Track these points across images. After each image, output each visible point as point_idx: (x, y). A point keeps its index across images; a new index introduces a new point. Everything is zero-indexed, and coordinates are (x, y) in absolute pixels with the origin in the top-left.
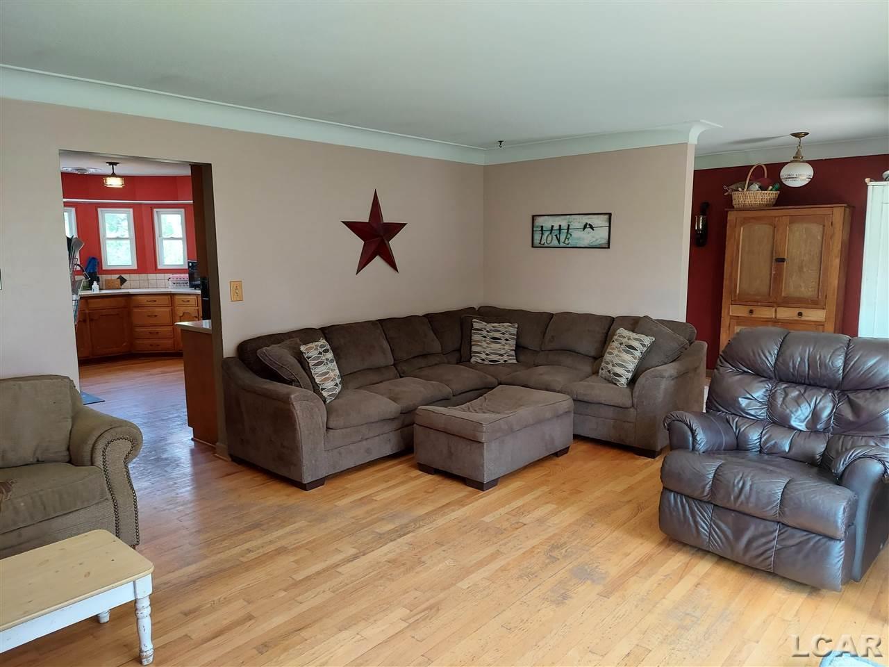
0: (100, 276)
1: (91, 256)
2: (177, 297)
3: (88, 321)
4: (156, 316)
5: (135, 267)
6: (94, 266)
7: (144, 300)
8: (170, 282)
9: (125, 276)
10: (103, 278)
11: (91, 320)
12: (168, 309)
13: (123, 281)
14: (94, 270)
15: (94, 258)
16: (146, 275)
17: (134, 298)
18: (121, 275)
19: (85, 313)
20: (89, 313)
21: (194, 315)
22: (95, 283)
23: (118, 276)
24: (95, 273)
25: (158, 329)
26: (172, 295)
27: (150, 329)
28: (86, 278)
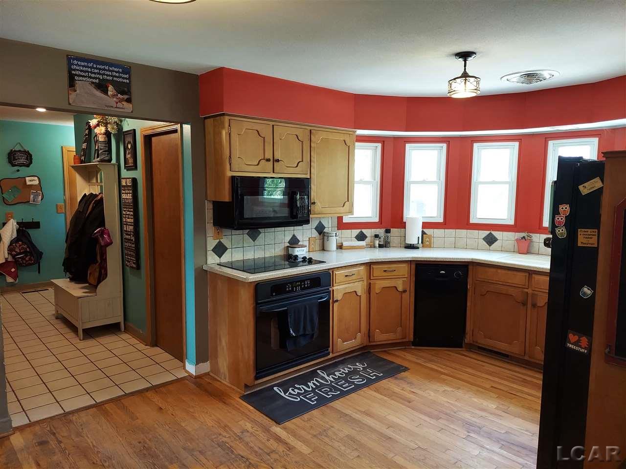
3: (529, 306)
11: (533, 305)
19: (527, 293)
20: (532, 293)
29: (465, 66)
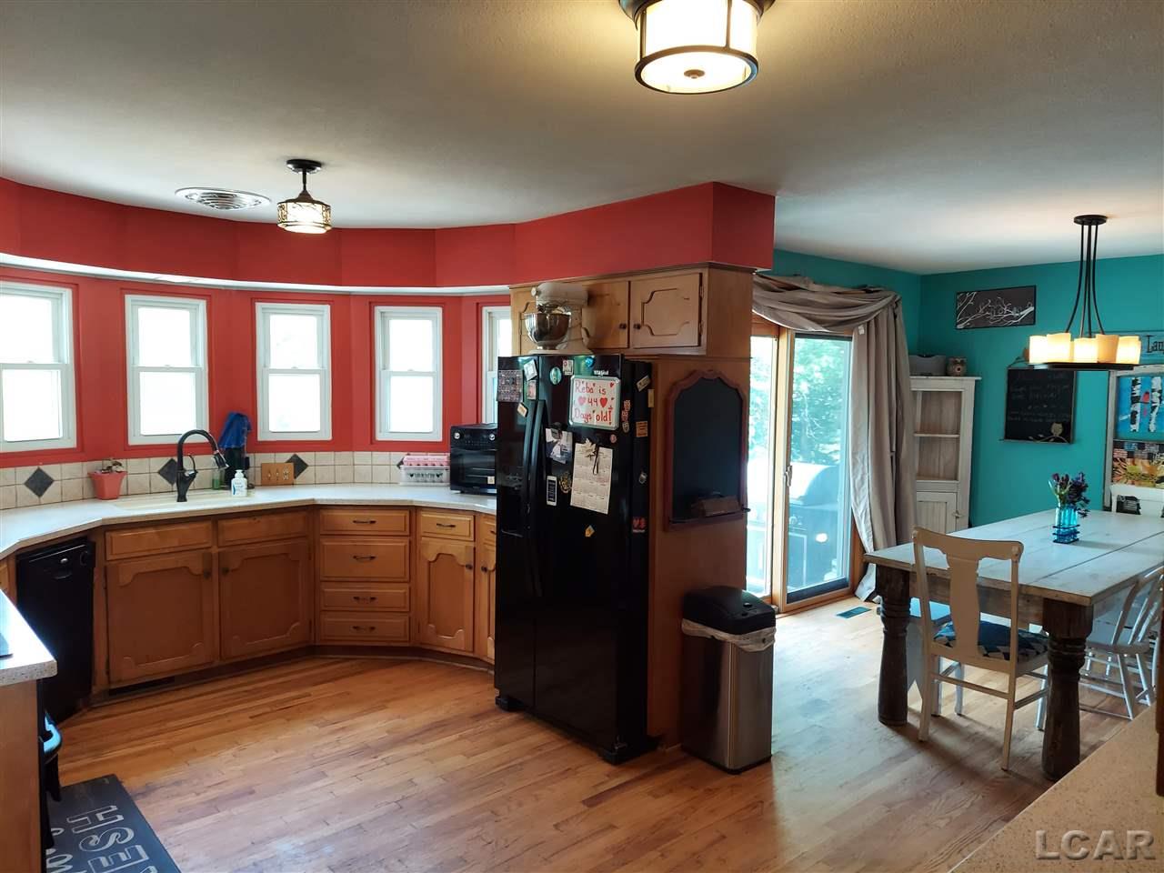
0: (251, 456)
1: (235, 412)
2: (425, 515)
3: (215, 575)
4: (373, 558)
5: (328, 436)
6: (240, 433)
7: (346, 518)
8: (403, 472)
9: (304, 456)
10: (258, 459)
11: (225, 571)
12: (403, 543)
13: (299, 466)
14: (238, 443)
15: (240, 416)
16: (350, 453)
17: (325, 513)
18: (296, 454)
19: (211, 555)
20: (219, 553)
21: (463, 562)
22: (239, 473)
23: (288, 456)
24: (240, 450)
25: (375, 590)
26: (413, 510)
27: (358, 589)
28: (220, 463)
29: (305, 182)
